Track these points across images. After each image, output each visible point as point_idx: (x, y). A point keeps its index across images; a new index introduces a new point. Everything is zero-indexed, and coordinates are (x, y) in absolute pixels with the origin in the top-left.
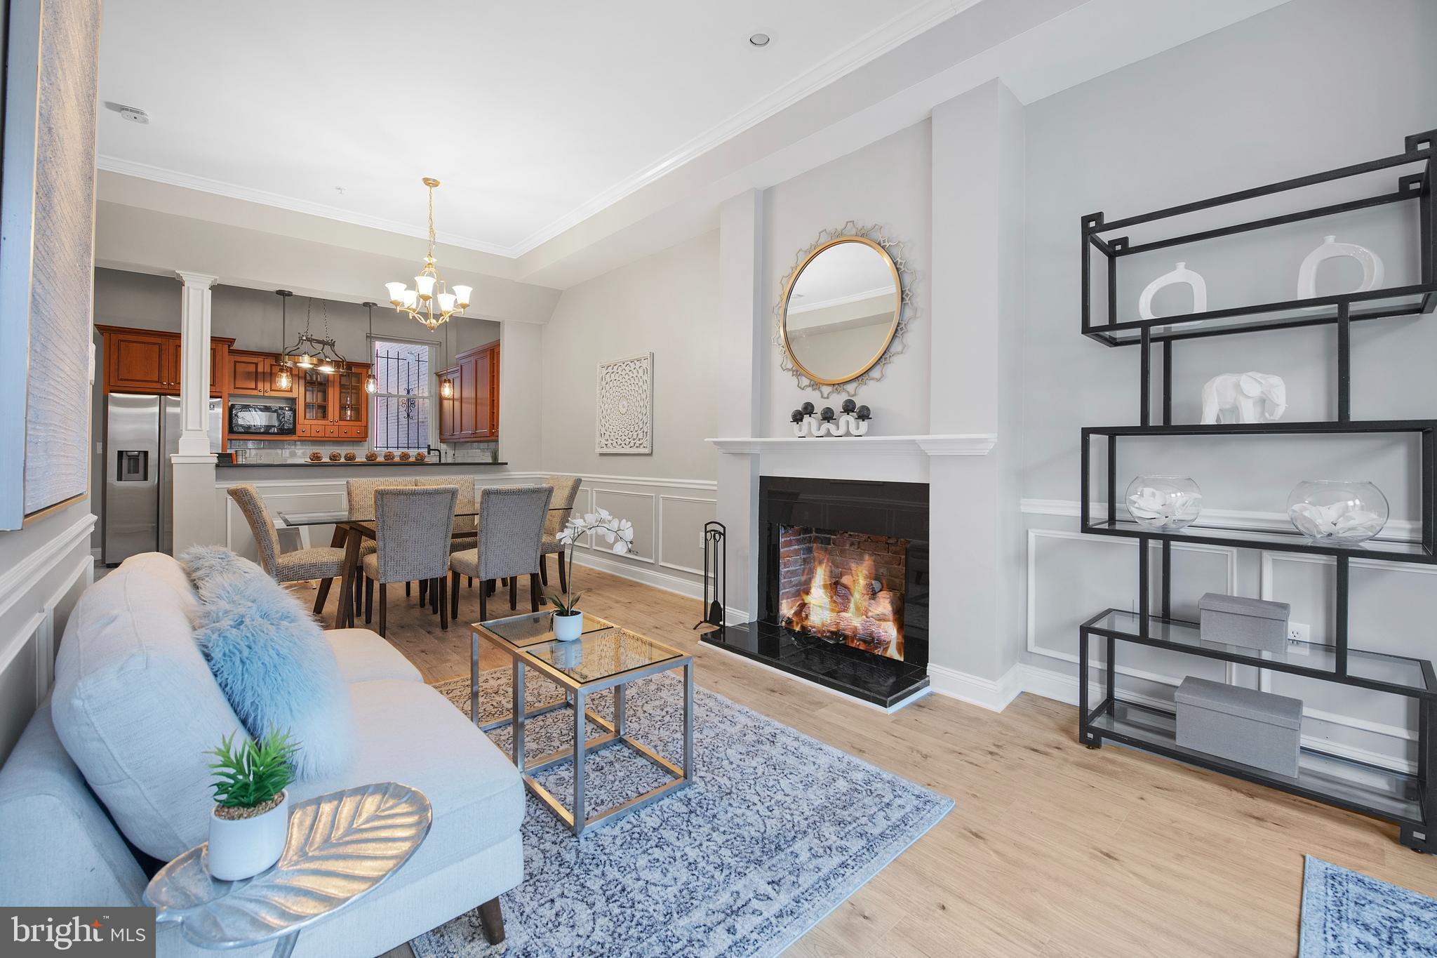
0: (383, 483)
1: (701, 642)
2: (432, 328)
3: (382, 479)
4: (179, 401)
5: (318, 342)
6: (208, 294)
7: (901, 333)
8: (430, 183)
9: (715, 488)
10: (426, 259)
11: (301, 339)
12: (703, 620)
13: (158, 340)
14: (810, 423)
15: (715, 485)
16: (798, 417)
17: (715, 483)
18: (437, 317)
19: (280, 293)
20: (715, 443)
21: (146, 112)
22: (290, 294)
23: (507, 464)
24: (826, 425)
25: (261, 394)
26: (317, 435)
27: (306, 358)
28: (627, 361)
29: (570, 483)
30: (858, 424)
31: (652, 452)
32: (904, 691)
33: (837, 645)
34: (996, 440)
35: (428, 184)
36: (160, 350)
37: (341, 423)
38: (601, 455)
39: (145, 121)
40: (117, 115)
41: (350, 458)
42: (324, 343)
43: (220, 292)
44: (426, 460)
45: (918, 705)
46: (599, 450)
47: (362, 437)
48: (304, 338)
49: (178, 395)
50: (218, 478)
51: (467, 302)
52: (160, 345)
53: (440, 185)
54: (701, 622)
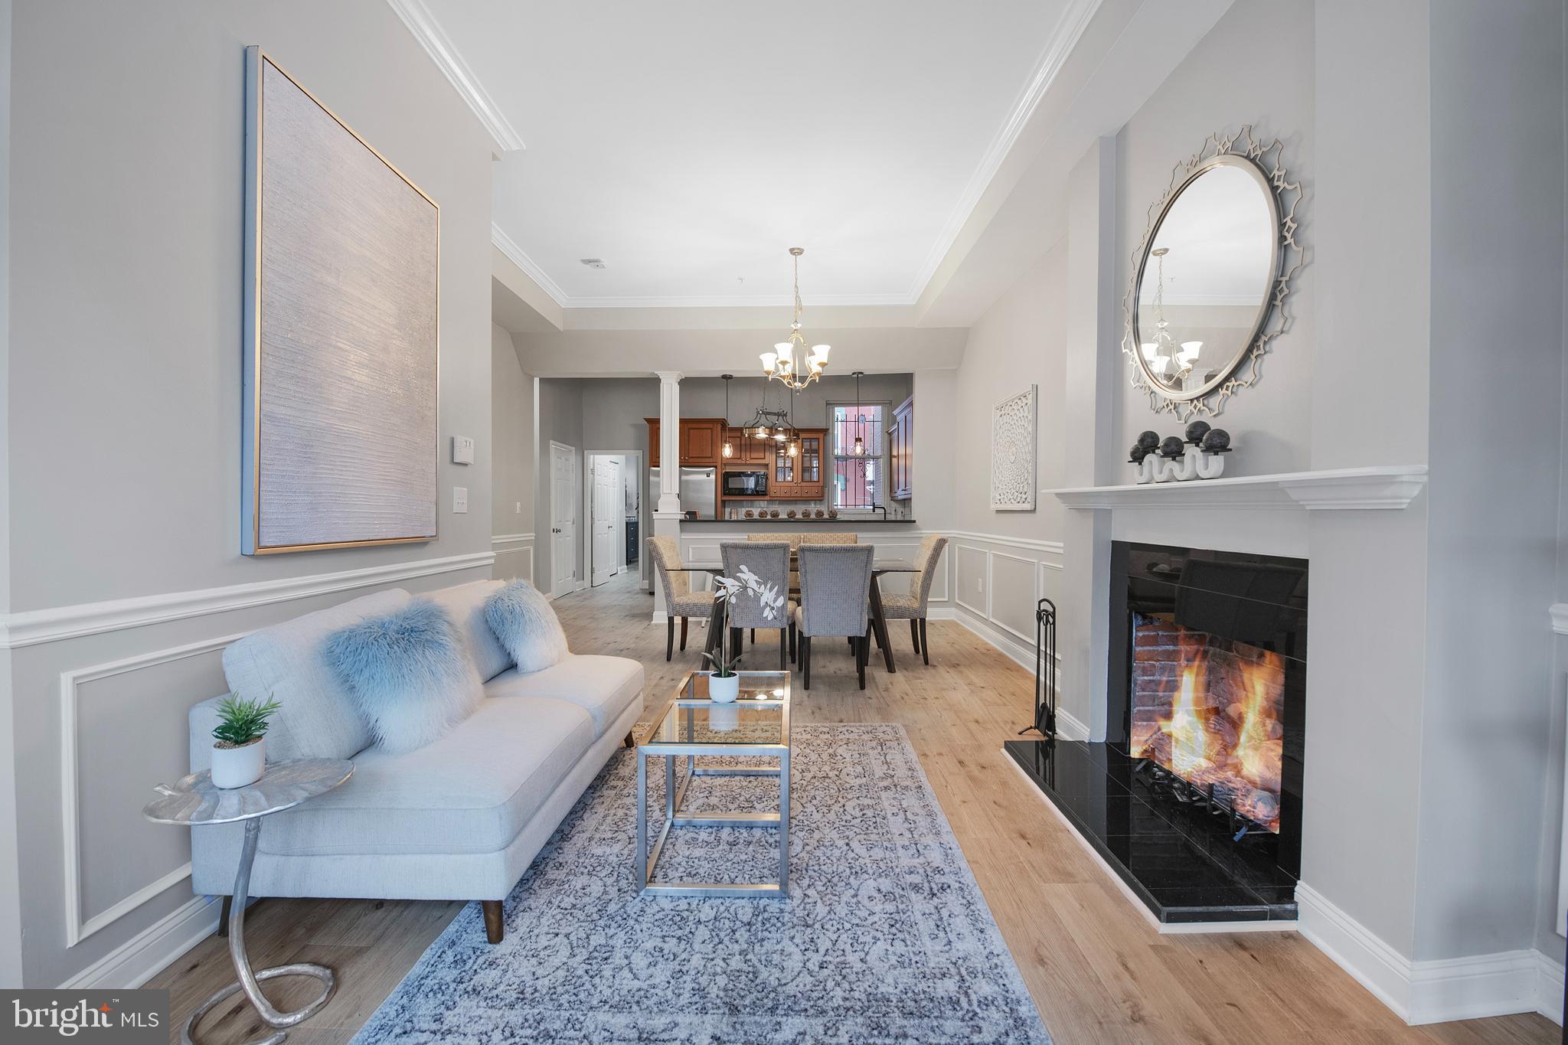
0: (776, 538)
1: (1004, 750)
2: (798, 391)
3: (776, 535)
4: (659, 471)
5: (775, 414)
6: (676, 388)
7: (1280, 297)
8: (795, 252)
9: (1061, 551)
10: (793, 326)
11: (758, 413)
12: (1033, 725)
13: (711, 426)
14: (1151, 462)
15: (1059, 548)
16: (1138, 456)
17: (1062, 545)
18: (803, 379)
19: (724, 377)
20: (1058, 495)
21: (603, 260)
22: (731, 377)
23: (915, 521)
24: (1169, 464)
25: (744, 462)
26: (784, 495)
27: (761, 430)
28: (1015, 398)
29: (933, 543)
30: (1207, 460)
31: (1035, 509)
32: (1221, 909)
33: (1190, 805)
34: (1425, 479)
35: (794, 254)
36: (712, 432)
37: (804, 484)
38: (998, 512)
39: (603, 267)
40: (588, 267)
41: (775, 515)
42: (778, 414)
43: (687, 384)
44: (838, 517)
45: (1239, 942)
46: (994, 507)
47: (820, 498)
48: (761, 412)
49: (659, 467)
50: (682, 531)
51: (826, 361)
52: (711, 429)
53: (804, 253)
54: (1031, 728)
